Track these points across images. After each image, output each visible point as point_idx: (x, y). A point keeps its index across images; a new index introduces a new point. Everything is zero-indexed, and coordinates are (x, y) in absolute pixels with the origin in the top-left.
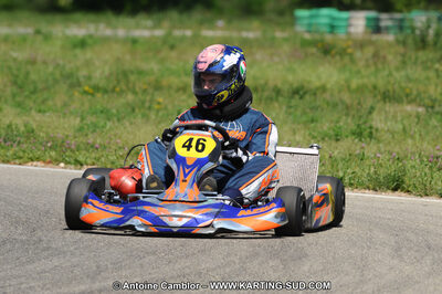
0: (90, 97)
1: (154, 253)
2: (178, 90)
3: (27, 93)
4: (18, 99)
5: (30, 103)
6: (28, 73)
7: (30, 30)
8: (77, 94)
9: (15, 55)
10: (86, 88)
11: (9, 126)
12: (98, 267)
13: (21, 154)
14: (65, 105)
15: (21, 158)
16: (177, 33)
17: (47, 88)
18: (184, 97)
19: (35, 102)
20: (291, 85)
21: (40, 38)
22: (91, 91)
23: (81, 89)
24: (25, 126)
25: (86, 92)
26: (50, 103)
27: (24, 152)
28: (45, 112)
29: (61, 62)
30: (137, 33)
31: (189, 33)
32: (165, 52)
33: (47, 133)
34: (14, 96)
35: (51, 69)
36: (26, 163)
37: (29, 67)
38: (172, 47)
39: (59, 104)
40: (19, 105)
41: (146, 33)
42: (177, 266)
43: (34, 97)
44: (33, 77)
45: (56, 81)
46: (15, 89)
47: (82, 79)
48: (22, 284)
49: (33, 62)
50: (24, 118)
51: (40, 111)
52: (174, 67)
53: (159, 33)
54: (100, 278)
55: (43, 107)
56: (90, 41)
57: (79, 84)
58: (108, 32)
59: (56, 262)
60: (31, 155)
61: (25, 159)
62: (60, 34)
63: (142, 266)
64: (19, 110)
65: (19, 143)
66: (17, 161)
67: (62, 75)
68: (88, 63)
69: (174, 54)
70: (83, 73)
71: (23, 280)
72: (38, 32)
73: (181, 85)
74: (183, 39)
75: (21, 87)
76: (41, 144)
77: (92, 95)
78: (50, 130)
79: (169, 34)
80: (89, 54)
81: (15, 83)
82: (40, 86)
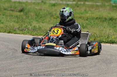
0: (56, 19)
1: (72, 61)
2: (79, 18)
3: (39, 18)
4: (37, 19)
5: (40, 20)
6: (40, 13)
7: (40, 1)
8: (52, 18)
9: (36, 7)
10: (55, 17)
11: (35, 26)
12: (57, 64)
13: (37, 34)
14: (49, 21)
15: (37, 35)
16: (79, 3)
17: (45, 17)
18: (81, 20)
19: (41, 20)
20: (109, 17)
21: (43, 3)
22: (56, 18)
23: (53, 17)
24: (39, 26)
25: (55, 18)
26: (45, 20)
27: (38, 33)
28: (44, 23)
29: (48, 10)
30: (69, 3)
31: (82, 3)
32: (76, 8)
33: (44, 29)
34: (36, 18)
35: (46, 12)
36: (39, 36)
37: (40, 11)
38: (78, 7)
39: (48, 21)
40: (37, 21)
41: (71, 3)
42: (78, 64)
43: (41, 19)
44: (41, 13)
45: (47, 15)
46: (36, 17)
47: (54, 15)
48: (37, 68)
49: (41, 10)
50: (39, 24)
51: (43, 23)
52: (78, 12)
53: (74, 3)
54: (58, 67)
55: (43, 22)
56: (56, 5)
57: (53, 16)
58: (61, 2)
59: (46, 62)
60: (40, 34)
61: (38, 35)
62: (48, 3)
63: (69, 64)
64: (37, 22)
65: (37, 31)
66: (36, 36)
67: (49, 13)
68: (55, 10)
69: (78, 8)
70: (54, 13)
71: (37, 67)
72: (42, 2)
73: (80, 17)
74: (81, 4)
75: (38, 16)
76: (43, 31)
77: (57, 19)
78: (45, 28)
79: (77, 3)
80: (56, 8)
81: (36, 15)
82: (43, 16)
